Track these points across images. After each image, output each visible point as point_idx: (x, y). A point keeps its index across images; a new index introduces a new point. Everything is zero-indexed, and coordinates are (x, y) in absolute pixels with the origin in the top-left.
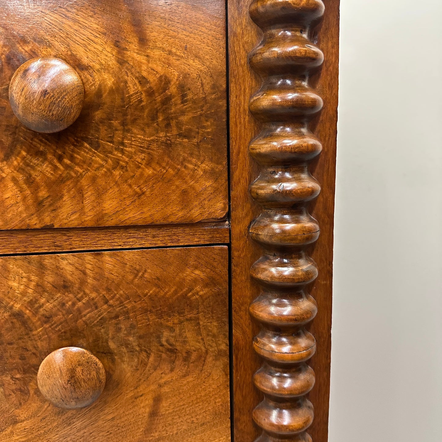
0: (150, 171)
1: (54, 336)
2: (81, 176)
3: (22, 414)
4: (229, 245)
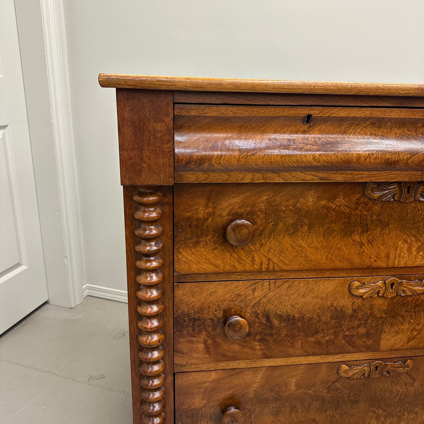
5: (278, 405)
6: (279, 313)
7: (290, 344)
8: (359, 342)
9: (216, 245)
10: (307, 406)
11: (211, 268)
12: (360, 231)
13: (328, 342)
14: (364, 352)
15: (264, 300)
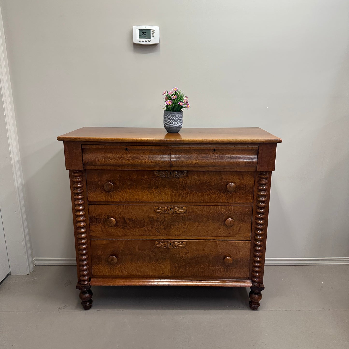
0: (242, 196)
1: (227, 217)
2: (233, 196)
3: (221, 227)
4: (253, 206)
5: (132, 257)
6: (129, 218)
7: (134, 230)
8: (162, 231)
9: (102, 191)
10: (144, 259)
11: (101, 200)
12: (155, 188)
13: (149, 230)
14: (164, 236)
15: (123, 212)
